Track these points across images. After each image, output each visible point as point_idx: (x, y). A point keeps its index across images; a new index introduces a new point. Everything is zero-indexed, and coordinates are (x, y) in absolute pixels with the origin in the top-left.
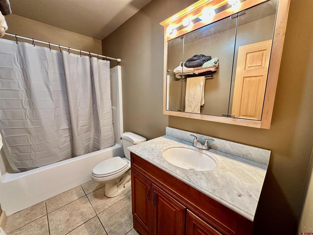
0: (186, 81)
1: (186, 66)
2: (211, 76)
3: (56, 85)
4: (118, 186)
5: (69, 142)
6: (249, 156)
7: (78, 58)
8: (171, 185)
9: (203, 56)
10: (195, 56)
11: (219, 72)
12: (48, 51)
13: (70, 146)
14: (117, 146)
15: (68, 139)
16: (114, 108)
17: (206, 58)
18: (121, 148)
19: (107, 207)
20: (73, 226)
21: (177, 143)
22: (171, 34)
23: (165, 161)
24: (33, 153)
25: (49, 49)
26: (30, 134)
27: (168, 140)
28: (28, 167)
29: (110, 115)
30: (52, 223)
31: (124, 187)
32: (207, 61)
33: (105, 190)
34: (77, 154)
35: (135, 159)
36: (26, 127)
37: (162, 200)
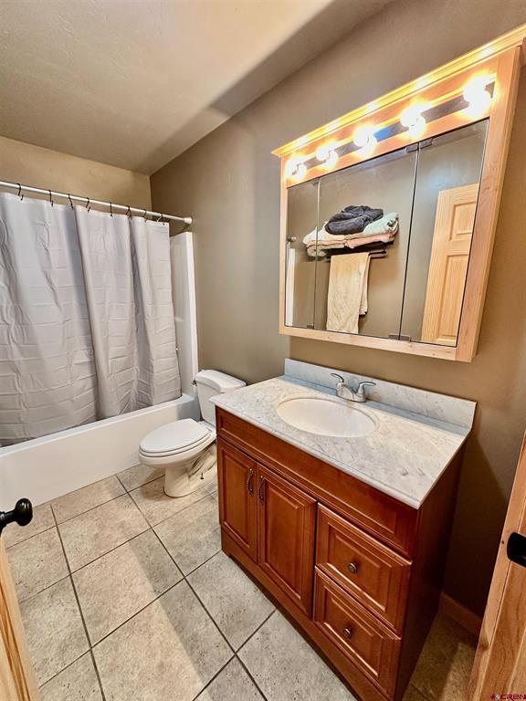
0: (330, 262)
1: (328, 230)
2: (382, 253)
3: (64, 276)
4: (190, 477)
5: (91, 390)
6: (439, 412)
7: (105, 219)
8: (291, 463)
9: (365, 209)
10: (348, 209)
11: (398, 243)
12: (48, 207)
13: (92, 398)
14: (187, 398)
15: (89, 383)
16: (178, 319)
17: (370, 213)
18: (193, 402)
19: (169, 514)
20: (107, 546)
21: (305, 389)
22: (294, 173)
23: (280, 421)
24: (24, 409)
25: (50, 203)
26: (18, 372)
27: (289, 384)
28: (14, 436)
29: (171, 335)
30: (68, 539)
31: (202, 478)
32: (374, 220)
33: (164, 483)
34: (108, 414)
35: (223, 418)
36: (11, 359)
37: (275, 492)
